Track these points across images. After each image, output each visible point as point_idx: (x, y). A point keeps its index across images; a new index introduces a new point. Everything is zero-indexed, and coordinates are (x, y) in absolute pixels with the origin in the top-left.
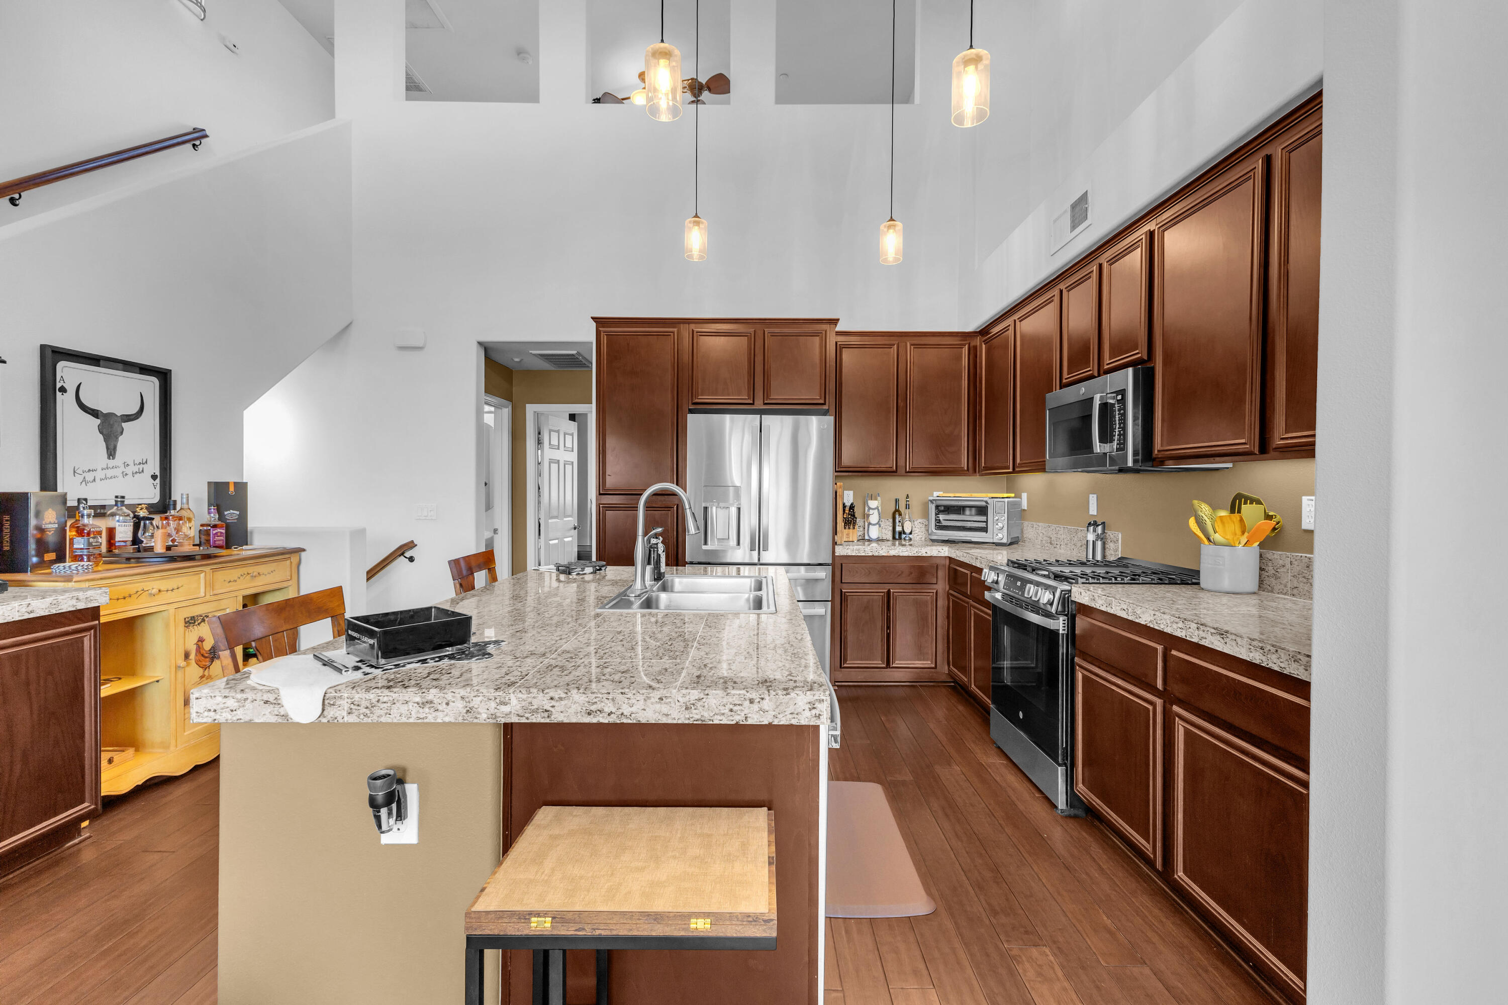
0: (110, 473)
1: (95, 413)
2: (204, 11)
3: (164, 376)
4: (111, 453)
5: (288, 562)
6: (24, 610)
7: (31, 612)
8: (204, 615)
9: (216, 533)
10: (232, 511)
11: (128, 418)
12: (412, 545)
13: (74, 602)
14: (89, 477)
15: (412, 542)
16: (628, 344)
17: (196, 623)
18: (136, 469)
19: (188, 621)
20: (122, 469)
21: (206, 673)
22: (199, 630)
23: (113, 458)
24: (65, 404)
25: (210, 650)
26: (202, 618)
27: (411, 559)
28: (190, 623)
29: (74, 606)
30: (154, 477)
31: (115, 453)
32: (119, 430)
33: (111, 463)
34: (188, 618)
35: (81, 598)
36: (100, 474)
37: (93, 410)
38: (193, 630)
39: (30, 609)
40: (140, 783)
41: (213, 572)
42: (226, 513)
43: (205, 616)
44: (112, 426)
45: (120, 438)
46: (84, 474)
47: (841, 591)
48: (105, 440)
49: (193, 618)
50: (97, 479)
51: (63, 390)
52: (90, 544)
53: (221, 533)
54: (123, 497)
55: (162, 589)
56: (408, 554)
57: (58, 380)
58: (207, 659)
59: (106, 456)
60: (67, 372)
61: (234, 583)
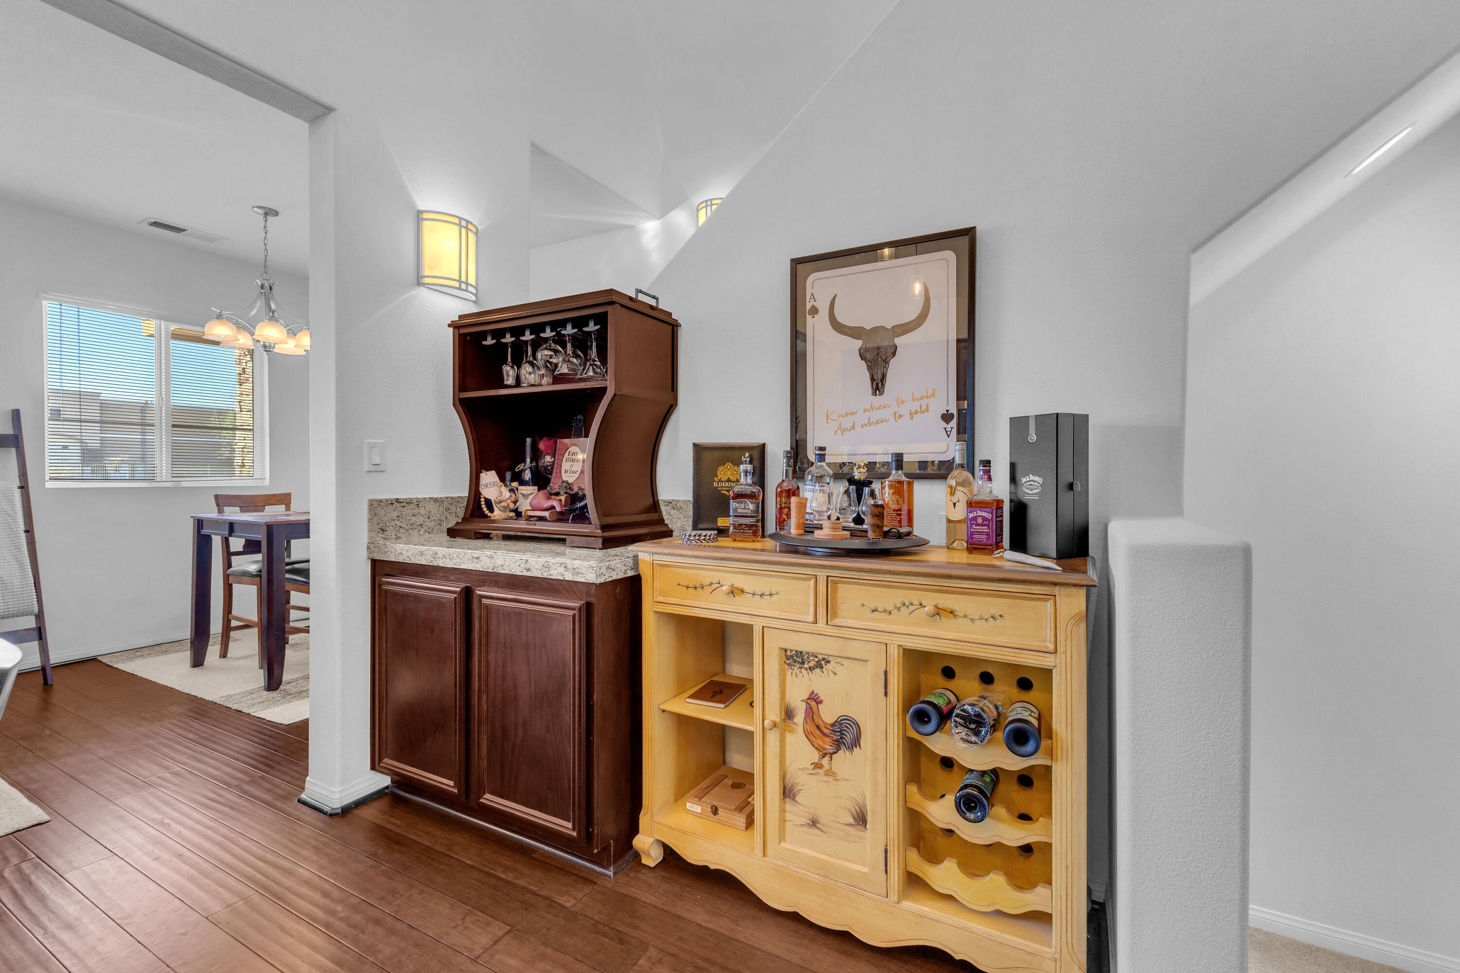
0: (875, 416)
1: (854, 332)
3: (966, 241)
4: (878, 385)
5: (1049, 604)
6: (523, 566)
7: (528, 570)
8: (820, 657)
9: (975, 518)
11: (906, 329)
14: (847, 423)
17: (806, 666)
18: (915, 406)
19: (792, 656)
20: (895, 408)
21: (825, 761)
22: (810, 680)
23: (881, 394)
24: (818, 326)
25: (833, 725)
26: (816, 660)
28: (795, 661)
30: (947, 417)
31: (883, 385)
32: (891, 349)
33: (878, 400)
34: (791, 651)
36: (861, 419)
37: (852, 328)
38: (800, 675)
39: (528, 566)
40: (712, 867)
42: (1024, 480)
43: (824, 659)
44: (879, 346)
45: (893, 362)
48: (870, 368)
49: (800, 653)
50: (858, 426)
51: (814, 311)
53: (984, 519)
55: (746, 589)
57: (808, 300)
58: (827, 739)
59: (870, 390)
60: (819, 287)
61: (885, 616)
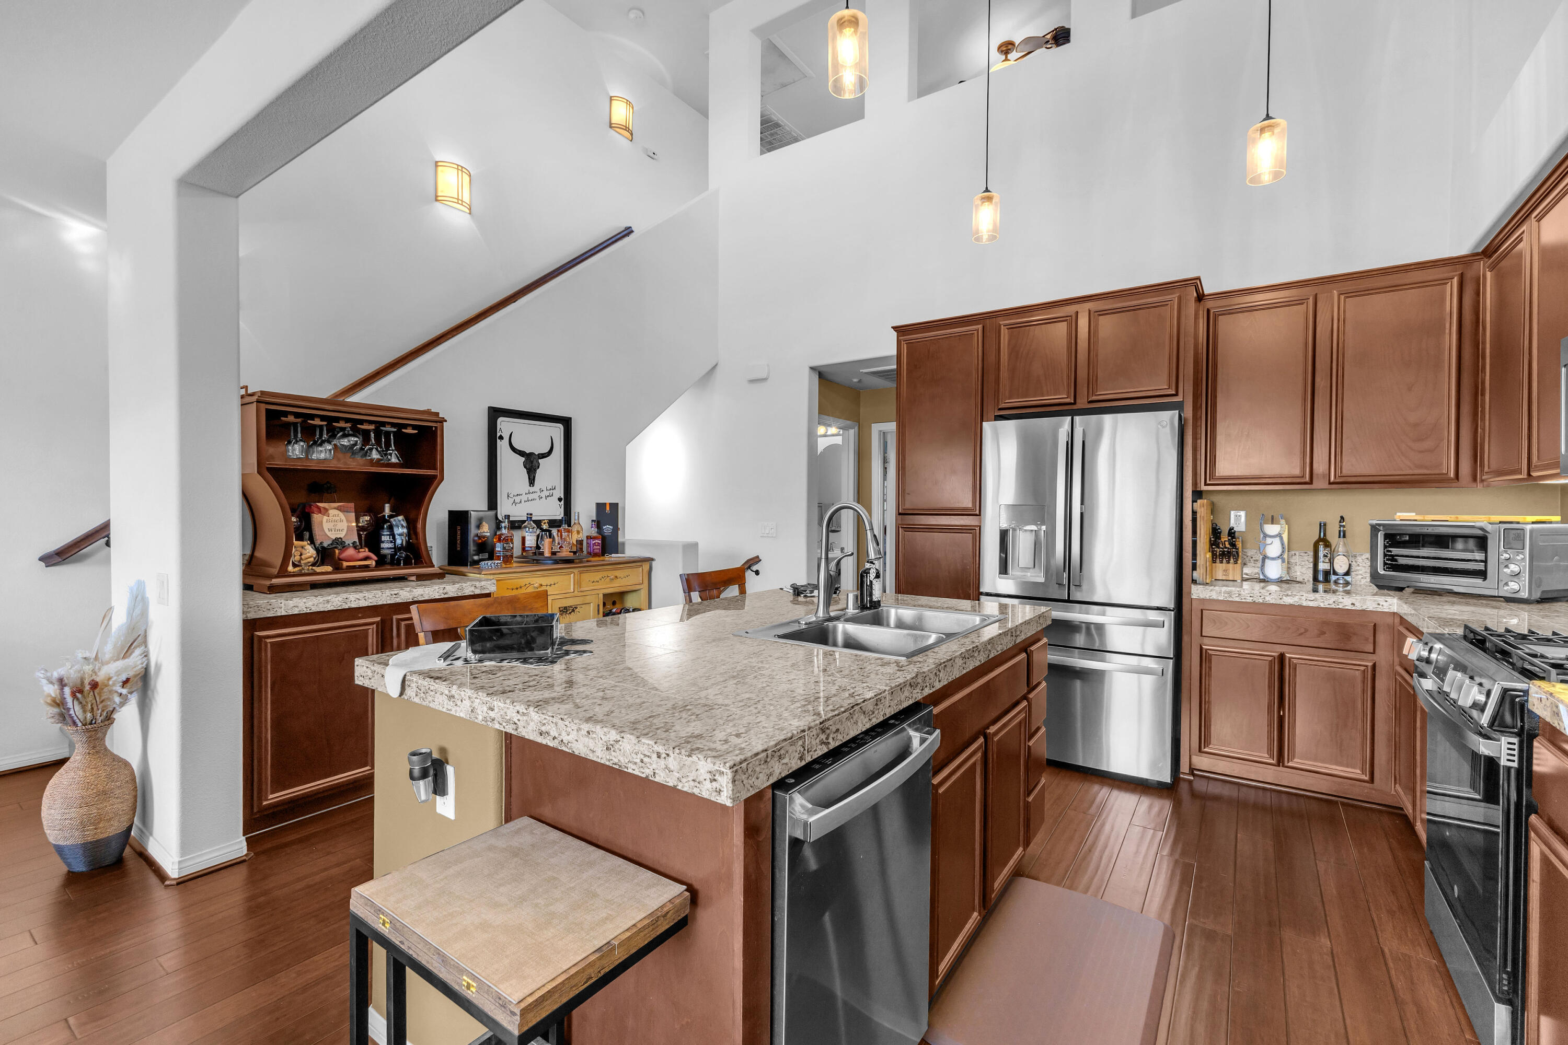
0: (531, 496)
1: (521, 453)
2: (632, 134)
3: (566, 422)
4: (532, 482)
5: (641, 569)
6: (441, 592)
7: (446, 593)
9: (595, 543)
10: (608, 526)
11: (543, 456)
12: (757, 560)
13: (473, 589)
14: (517, 499)
15: (758, 557)
16: (929, 351)
17: (568, 613)
18: (547, 493)
19: (562, 610)
20: (539, 493)
22: (570, 618)
23: (533, 486)
24: (503, 446)
26: (572, 608)
27: (757, 573)
28: (564, 612)
29: (473, 592)
30: (560, 500)
31: (534, 482)
32: (537, 465)
33: (532, 489)
35: (477, 586)
36: (524, 498)
37: (520, 451)
38: (566, 617)
39: (445, 591)
41: (580, 573)
42: (604, 527)
43: (575, 607)
44: (532, 462)
45: (538, 471)
46: (515, 498)
47: (1201, 649)
48: (528, 473)
49: (565, 608)
50: (523, 501)
51: (501, 438)
52: (504, 548)
53: (598, 543)
54: (531, 514)
56: (755, 568)
57: (498, 431)
59: (528, 484)
60: (505, 425)
61: (597, 583)
